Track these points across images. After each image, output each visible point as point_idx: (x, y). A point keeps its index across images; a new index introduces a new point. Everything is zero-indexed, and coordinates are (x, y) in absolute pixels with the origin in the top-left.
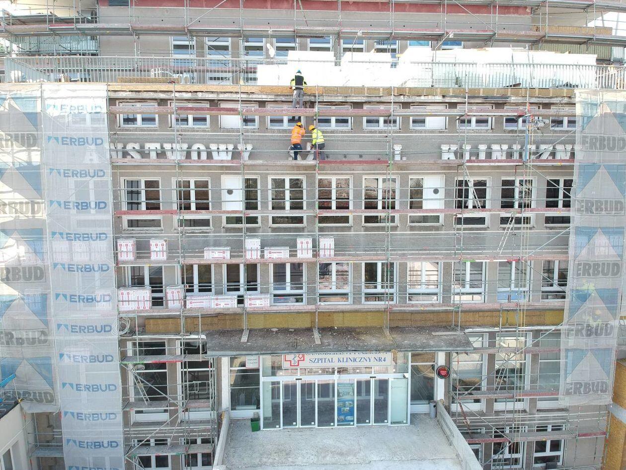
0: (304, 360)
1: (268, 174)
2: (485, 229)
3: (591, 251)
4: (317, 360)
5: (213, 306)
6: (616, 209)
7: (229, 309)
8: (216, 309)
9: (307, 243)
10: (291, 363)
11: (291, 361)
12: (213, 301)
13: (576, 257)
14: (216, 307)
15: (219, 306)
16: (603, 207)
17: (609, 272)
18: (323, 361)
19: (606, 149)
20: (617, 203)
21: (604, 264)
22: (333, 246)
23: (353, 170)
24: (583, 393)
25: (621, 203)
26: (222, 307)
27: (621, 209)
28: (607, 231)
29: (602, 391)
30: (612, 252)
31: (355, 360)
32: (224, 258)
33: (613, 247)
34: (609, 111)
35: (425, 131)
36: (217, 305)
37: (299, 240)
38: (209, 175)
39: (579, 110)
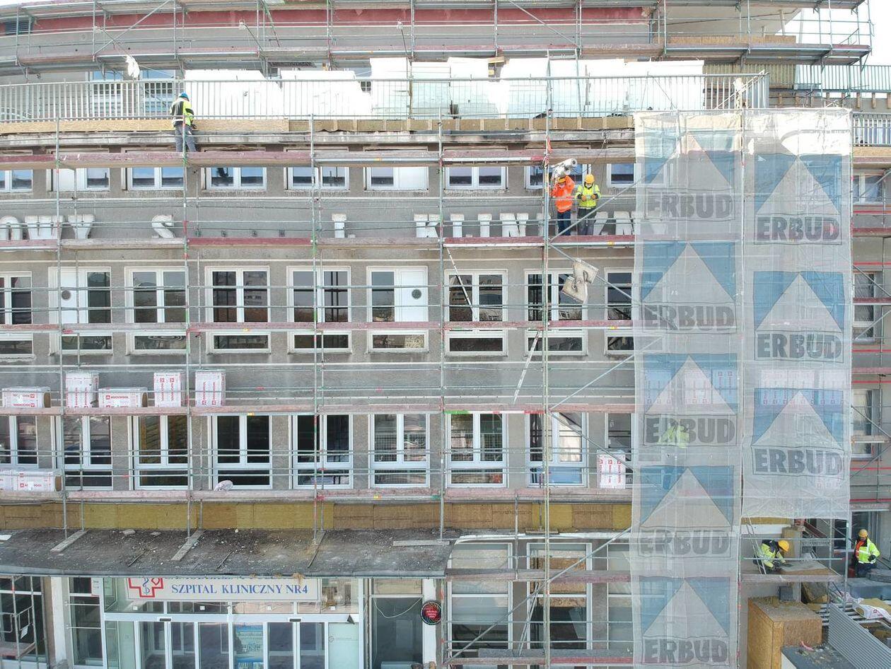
0: (162, 587)
1: (125, 264)
2: (500, 358)
3: (679, 397)
4: (185, 588)
5: (16, 487)
6: (720, 322)
7: (39, 493)
8: (19, 493)
9: (172, 380)
10: (140, 592)
11: (140, 588)
12: (15, 478)
13: (648, 406)
14: (20, 489)
15: (25, 488)
16: (694, 317)
17: (713, 434)
18: (197, 589)
19: (695, 216)
20: (720, 310)
21: (702, 421)
22: (219, 387)
23: (269, 257)
24: (677, 660)
25: (728, 310)
26: (30, 489)
27: (730, 322)
28: (707, 362)
29: (716, 658)
30: (718, 399)
31: (252, 589)
32: (33, 405)
33: (720, 389)
34: (698, 148)
35: (391, 193)
36: (22, 485)
37: (157, 376)
38: (30, 267)
39: (640, 150)
